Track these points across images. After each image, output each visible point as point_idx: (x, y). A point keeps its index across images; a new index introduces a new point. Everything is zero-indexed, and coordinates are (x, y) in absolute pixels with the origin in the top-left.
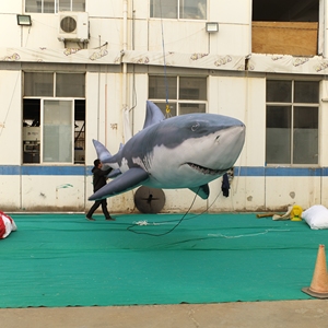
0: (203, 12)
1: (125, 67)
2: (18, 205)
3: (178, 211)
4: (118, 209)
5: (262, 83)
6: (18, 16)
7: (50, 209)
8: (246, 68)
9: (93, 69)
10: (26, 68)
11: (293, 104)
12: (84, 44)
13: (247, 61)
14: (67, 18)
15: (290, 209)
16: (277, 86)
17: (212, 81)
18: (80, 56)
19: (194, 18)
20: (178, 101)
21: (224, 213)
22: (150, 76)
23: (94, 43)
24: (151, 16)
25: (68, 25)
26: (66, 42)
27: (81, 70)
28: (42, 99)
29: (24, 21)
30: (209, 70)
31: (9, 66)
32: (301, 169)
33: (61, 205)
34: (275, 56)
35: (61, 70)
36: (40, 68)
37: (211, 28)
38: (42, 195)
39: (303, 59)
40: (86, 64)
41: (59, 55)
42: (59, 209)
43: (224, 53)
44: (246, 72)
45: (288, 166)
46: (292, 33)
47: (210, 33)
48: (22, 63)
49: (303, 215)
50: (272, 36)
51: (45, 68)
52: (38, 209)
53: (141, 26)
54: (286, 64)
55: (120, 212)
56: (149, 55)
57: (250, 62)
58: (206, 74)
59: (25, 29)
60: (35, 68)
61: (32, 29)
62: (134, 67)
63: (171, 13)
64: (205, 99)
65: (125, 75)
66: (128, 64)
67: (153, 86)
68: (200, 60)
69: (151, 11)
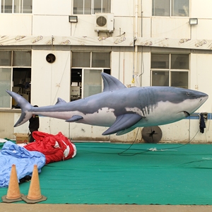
0: (186, 12)
1: (136, 48)
2: (68, 136)
3: (170, 142)
4: (131, 140)
6: (70, 16)
7: (87, 139)
9: (116, 49)
10: (73, 49)
12: (110, 34)
14: (100, 17)
17: (193, 56)
18: (108, 42)
19: (180, 16)
20: (170, 70)
21: (200, 144)
22: (152, 54)
23: (116, 33)
24: (153, 15)
25: (101, 21)
26: (99, 33)
27: (108, 50)
28: (83, 69)
29: (73, 20)
30: (191, 49)
31: (63, 48)
33: (94, 137)
35: (96, 50)
36: (82, 49)
37: (192, 22)
38: (83, 130)
40: (112, 47)
41: (95, 41)
42: (93, 139)
43: (201, 39)
48: (71, 46)
51: (85, 49)
52: (80, 139)
53: (146, 22)
56: (152, 40)
58: (188, 52)
59: (74, 25)
60: (79, 49)
61: (78, 24)
62: (142, 48)
63: (166, 13)
64: (188, 68)
65: (136, 53)
66: (138, 46)
67: (154, 60)
68: (185, 43)
69: (153, 12)
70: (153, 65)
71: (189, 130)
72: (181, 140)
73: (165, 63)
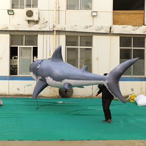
0: (91, 7)
1: (55, 32)
2: (8, 94)
3: (79, 97)
4: (52, 96)
5: (118, 39)
6: (8, 10)
7: (21, 95)
8: (110, 32)
9: (41, 33)
10: (11, 33)
11: (133, 48)
12: (37, 22)
13: (110, 28)
14: (29, 11)
15: (130, 96)
16: (125, 40)
17: (95, 38)
18: (35, 28)
19: (87, 10)
20: (79, 47)
21: (100, 98)
22: (66, 36)
23: (41, 22)
24: (67, 9)
25: (30, 14)
26: (29, 21)
27: (36, 34)
28: (19, 47)
29: (10, 12)
30: (93, 33)
31: (4, 32)
32: (136, 78)
33: (26, 94)
34: (124, 26)
35: (27, 34)
36: (18, 33)
37: (94, 14)
38: (18, 89)
39: (137, 27)
40: (38, 31)
41: (26, 27)
42: (25, 96)
43: (100, 25)
44: (110, 33)
45: (130, 76)
46: (132, 15)
47: (93, 16)
48: (10, 31)
49: (135, 99)
50: (123, 17)
51: (20, 33)
52: (16, 95)
53: (62, 14)
54: (129, 30)
55: (53, 97)
56: (66, 26)
57: (112, 29)
58: (92, 34)
59: (11, 16)
60: (16, 33)
61: (14, 16)
62: (59, 32)
63: (76, 8)
64: (92, 46)
65: (55, 36)
66: (56, 31)
67: (68, 40)
68: (89, 28)
69: (67, 7)
70: (67, 43)
71: (92, 89)
72: (87, 96)
73: (75, 42)
